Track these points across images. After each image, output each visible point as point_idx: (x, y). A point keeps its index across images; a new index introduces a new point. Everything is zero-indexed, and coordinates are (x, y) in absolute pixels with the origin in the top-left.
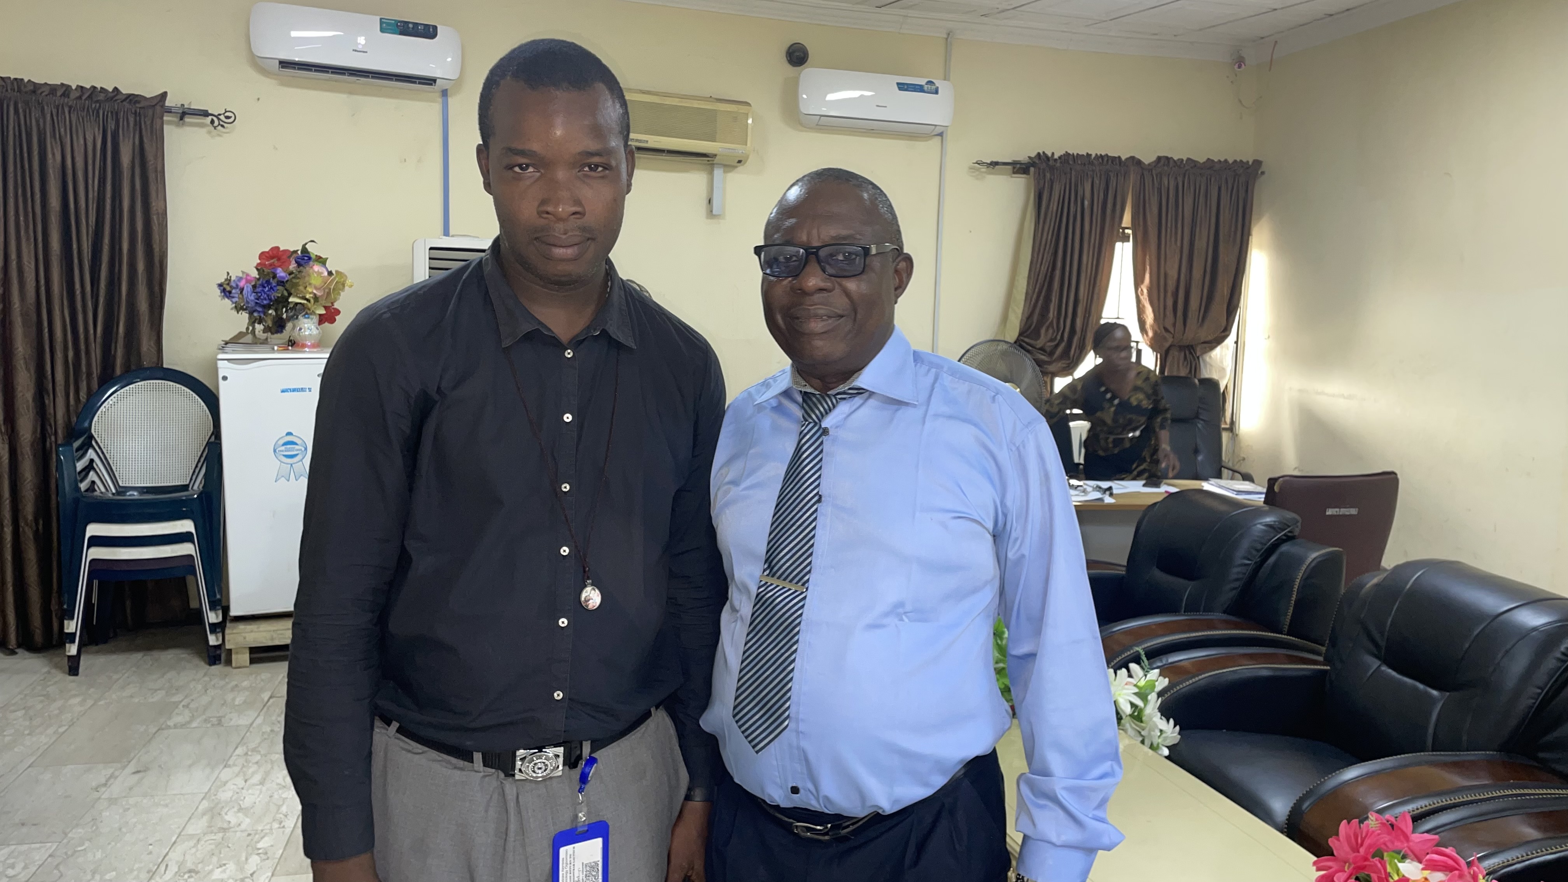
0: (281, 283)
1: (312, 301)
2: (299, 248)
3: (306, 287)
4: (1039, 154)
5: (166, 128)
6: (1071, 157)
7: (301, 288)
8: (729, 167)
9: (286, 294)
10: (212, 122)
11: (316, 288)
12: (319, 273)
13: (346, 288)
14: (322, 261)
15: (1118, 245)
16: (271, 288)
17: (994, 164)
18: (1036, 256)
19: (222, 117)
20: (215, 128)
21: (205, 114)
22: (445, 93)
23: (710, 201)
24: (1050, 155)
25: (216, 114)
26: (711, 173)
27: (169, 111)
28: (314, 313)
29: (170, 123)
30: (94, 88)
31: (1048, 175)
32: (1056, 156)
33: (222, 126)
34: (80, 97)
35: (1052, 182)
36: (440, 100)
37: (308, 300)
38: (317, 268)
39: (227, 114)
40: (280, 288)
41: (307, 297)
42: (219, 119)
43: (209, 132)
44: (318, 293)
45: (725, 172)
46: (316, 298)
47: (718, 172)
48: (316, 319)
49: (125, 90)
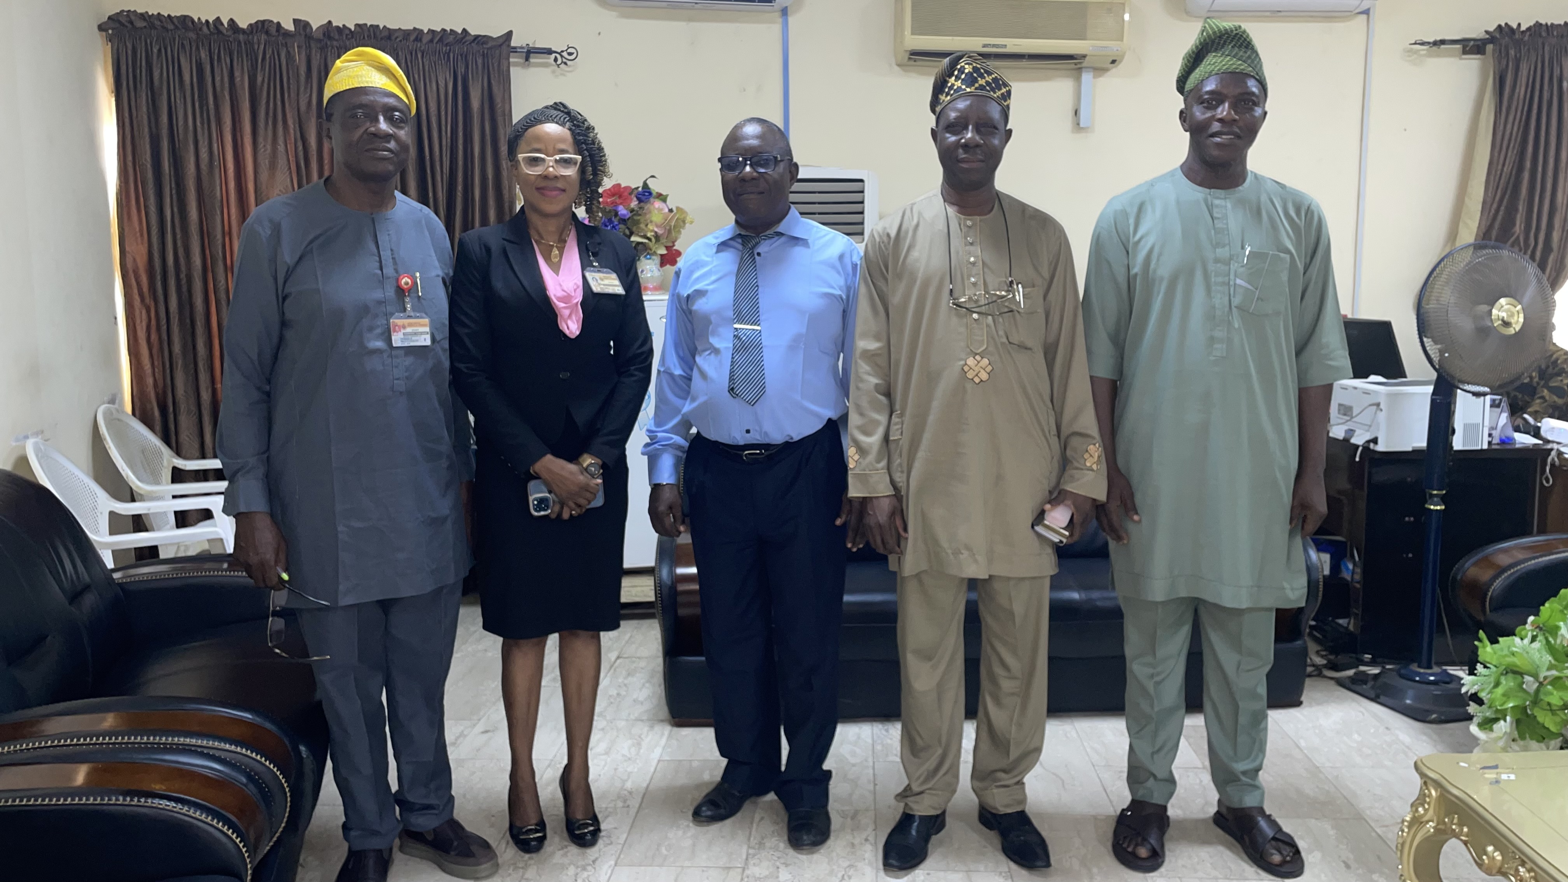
0: (623, 221)
1: (653, 240)
2: (641, 185)
3: (647, 225)
4: (1500, 26)
5: (512, 69)
6: (1544, 28)
7: (642, 226)
8: (1099, 71)
9: (627, 232)
10: (556, 60)
11: (657, 226)
12: (660, 210)
13: (687, 225)
14: (662, 198)
16: (613, 227)
17: (1437, 43)
18: (1496, 154)
19: (565, 54)
20: (558, 65)
21: (549, 52)
22: (784, 12)
23: (1076, 112)
24: (1515, 26)
25: (559, 51)
26: (1078, 79)
27: (514, 50)
28: (655, 253)
29: (516, 64)
30: (444, 30)
31: (1512, 52)
32: (1523, 28)
33: (566, 64)
34: (431, 41)
35: (1518, 62)
36: (780, 20)
37: (649, 239)
38: (658, 204)
39: (570, 50)
40: (622, 226)
41: (649, 235)
42: (562, 56)
43: (553, 72)
44: (660, 232)
45: (1094, 77)
46: (657, 237)
47: (1086, 77)
48: (657, 260)
49: (473, 32)
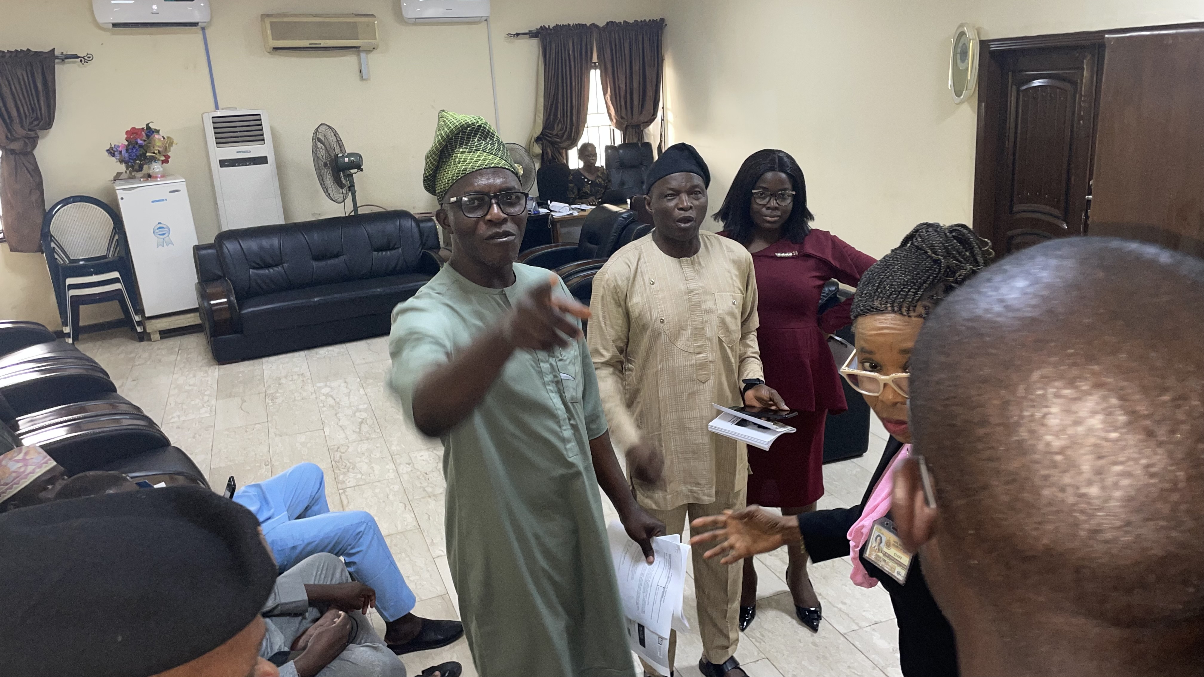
0: (141, 146)
1: (158, 153)
2: (145, 126)
3: (154, 147)
4: (541, 27)
5: (56, 66)
6: (559, 27)
7: (152, 148)
8: (368, 52)
9: (144, 152)
10: (81, 61)
11: (159, 147)
12: (159, 139)
13: (174, 145)
14: (158, 132)
15: (592, 72)
16: (137, 150)
17: (518, 34)
18: (546, 83)
19: (86, 58)
20: (83, 64)
21: (76, 57)
22: (203, 29)
23: (361, 71)
24: (547, 27)
25: (83, 56)
26: (359, 55)
27: (58, 58)
28: (159, 160)
29: (58, 63)
30: (16, 51)
31: (548, 39)
32: (551, 27)
33: (87, 62)
34: (10, 57)
35: (550, 42)
36: (201, 32)
37: (156, 154)
38: (157, 136)
39: (88, 56)
40: (141, 149)
41: (156, 152)
42: (84, 59)
43: (79, 66)
44: (160, 149)
45: (366, 54)
46: (159, 152)
47: (363, 55)
48: (160, 162)
49: (34, 50)
